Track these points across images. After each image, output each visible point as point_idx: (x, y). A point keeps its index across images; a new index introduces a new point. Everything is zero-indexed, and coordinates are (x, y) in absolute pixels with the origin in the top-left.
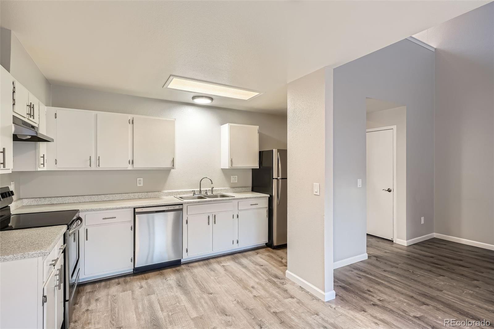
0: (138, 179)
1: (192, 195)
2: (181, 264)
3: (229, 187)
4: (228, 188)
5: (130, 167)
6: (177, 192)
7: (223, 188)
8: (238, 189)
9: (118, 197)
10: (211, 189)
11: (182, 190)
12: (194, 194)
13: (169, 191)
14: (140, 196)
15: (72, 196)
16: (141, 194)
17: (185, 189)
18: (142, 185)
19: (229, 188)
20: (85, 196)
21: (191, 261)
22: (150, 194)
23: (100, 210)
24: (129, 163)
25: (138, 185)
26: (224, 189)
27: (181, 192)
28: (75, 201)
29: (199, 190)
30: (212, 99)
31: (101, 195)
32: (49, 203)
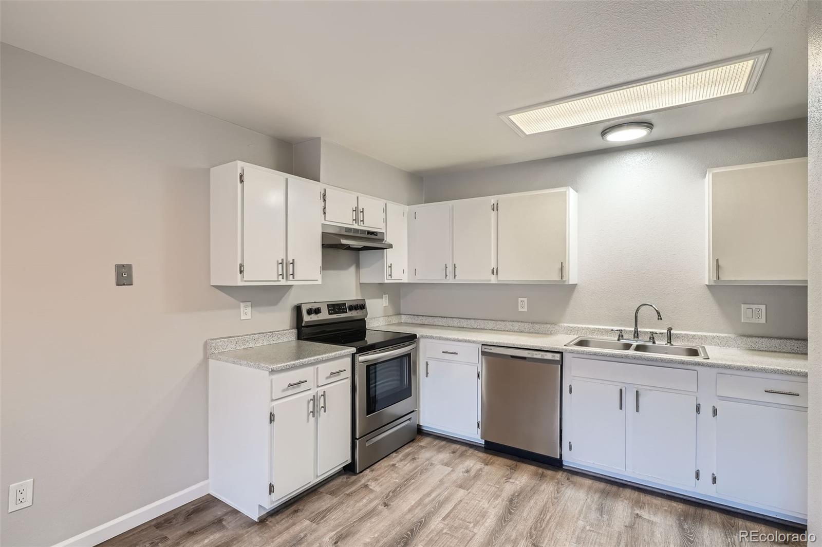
0: (520, 299)
1: (616, 338)
2: (562, 467)
3: (735, 334)
4: (726, 335)
5: (493, 280)
6: (588, 328)
7: (711, 334)
8: (765, 343)
9: (491, 325)
10: (665, 331)
11: (597, 327)
12: (619, 336)
13: (571, 325)
14: (522, 329)
15: (442, 317)
16: (523, 324)
17: (606, 326)
18: (525, 309)
19: (733, 336)
20: (454, 318)
21: (584, 472)
22: (537, 326)
23: (440, 338)
24: (493, 273)
25: (520, 309)
26: (714, 338)
27: (595, 330)
28: (444, 324)
29: (633, 329)
30: (649, 125)
31: (470, 319)
32: (421, 323)
